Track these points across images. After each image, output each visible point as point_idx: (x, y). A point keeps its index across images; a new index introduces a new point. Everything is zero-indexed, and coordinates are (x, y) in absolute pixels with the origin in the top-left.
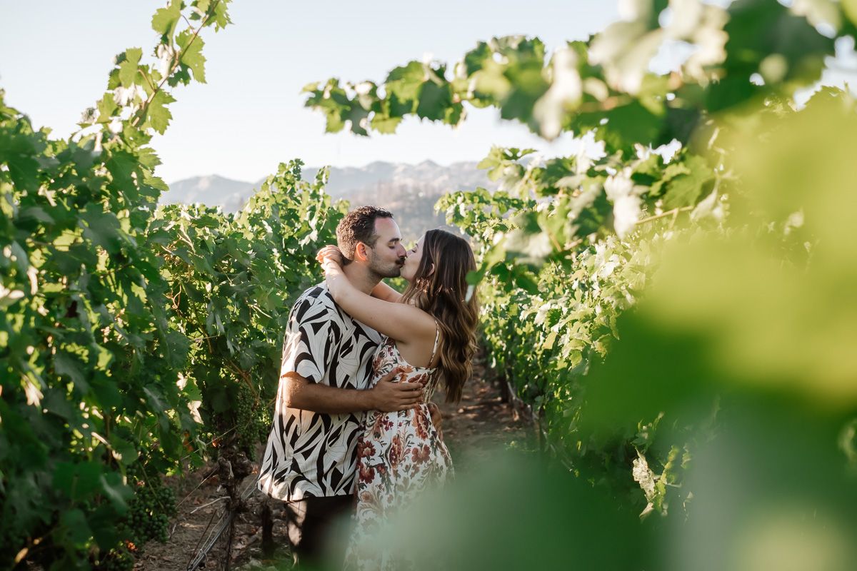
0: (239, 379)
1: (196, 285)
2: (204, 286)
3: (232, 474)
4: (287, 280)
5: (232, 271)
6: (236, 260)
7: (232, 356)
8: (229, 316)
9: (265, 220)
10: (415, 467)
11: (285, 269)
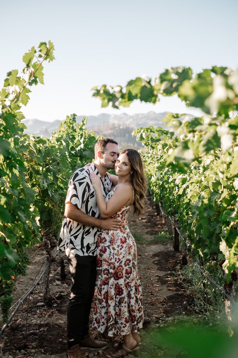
0: (53, 207)
1: (36, 168)
2: (39, 168)
3: (50, 246)
4: (71, 165)
5: (51, 162)
6: (52, 157)
7: (50, 197)
8: (49, 180)
9: (63, 140)
10: (121, 246)
11: (70, 160)
